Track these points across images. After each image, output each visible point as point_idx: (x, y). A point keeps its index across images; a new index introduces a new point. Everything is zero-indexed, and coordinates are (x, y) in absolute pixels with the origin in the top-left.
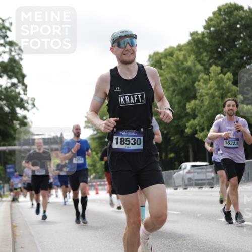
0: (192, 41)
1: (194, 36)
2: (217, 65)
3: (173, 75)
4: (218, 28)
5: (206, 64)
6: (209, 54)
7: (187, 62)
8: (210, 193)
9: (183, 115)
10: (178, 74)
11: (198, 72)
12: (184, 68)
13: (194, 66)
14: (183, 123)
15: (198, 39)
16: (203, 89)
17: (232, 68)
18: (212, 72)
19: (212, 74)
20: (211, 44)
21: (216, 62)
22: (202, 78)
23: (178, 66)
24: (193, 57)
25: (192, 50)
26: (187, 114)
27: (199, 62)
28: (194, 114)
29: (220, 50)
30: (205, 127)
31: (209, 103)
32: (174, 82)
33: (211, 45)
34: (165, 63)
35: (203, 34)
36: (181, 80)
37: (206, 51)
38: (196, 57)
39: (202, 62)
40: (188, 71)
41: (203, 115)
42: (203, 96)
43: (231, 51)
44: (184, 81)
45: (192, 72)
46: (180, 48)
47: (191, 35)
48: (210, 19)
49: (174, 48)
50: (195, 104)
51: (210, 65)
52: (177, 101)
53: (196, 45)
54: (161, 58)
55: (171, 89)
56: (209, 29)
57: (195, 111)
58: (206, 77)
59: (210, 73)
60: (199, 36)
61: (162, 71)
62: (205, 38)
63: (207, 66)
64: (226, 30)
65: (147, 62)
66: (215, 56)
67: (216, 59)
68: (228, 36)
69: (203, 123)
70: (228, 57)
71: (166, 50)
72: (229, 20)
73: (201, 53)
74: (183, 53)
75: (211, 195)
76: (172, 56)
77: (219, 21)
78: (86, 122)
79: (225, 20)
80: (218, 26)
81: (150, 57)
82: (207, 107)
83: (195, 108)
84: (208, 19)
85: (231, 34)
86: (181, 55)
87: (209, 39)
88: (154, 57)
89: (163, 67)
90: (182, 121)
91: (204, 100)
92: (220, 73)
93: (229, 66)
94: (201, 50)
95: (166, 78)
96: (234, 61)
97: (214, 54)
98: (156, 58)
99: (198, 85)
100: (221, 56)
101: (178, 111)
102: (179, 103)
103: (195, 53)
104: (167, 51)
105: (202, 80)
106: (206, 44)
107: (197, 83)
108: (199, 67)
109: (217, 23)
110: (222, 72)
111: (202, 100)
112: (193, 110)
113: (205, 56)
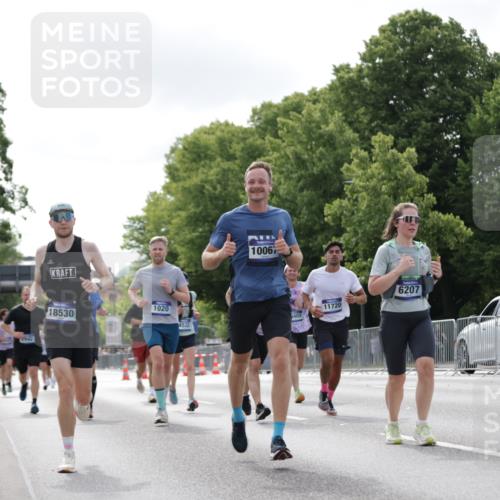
0: (338, 84)
1: (342, 74)
2: (386, 132)
3: (299, 148)
4: (390, 59)
5: (365, 129)
6: (371, 109)
7: (327, 124)
8: (364, 383)
9: (317, 227)
10: (309, 147)
11: (348, 144)
12: (321, 136)
13: (342, 132)
14: (316, 243)
15: (350, 78)
16: (357, 177)
17: (415, 139)
18: (377, 145)
19: (376, 151)
20: (374, 90)
21: (385, 125)
22: (356, 155)
23: (309, 131)
24: (338, 115)
25: (338, 102)
26: (325, 227)
27: (350, 124)
28: (339, 226)
29: (391, 102)
30: (360, 253)
31: (368, 206)
32: (300, 162)
33: (374, 93)
34: (283, 124)
35: (360, 70)
36: (315, 160)
37: (364, 103)
38: (345, 115)
39: (356, 125)
40: (329, 141)
41: (357, 228)
42: (358, 192)
43: (415, 105)
44: (320, 160)
45: (337, 145)
46: (315, 97)
47: (337, 70)
48: (375, 42)
49: (302, 95)
50: (341, 206)
51: (373, 132)
52: (306, 199)
53: (346, 92)
54: (277, 115)
55: (295, 176)
56: (373, 61)
57: (341, 220)
58: (364, 154)
59: (373, 147)
60: (351, 74)
61: (278, 141)
62: (363, 78)
63: (367, 133)
64: (405, 64)
65: (248, 122)
66: (383, 113)
67: (384, 120)
68: (409, 77)
69: (357, 244)
70: (408, 117)
71: (286, 99)
72: (412, 44)
73: (356, 108)
74: (319, 106)
75: (367, 386)
76: (300, 113)
77: (391, 45)
78: (125, 237)
79: (403, 44)
80: (390, 56)
81: (255, 112)
82: (365, 213)
83: (342, 214)
84: (371, 40)
85: (415, 72)
86: (315, 109)
87: (372, 80)
88: (264, 113)
89: (280, 132)
90: (316, 239)
91: (359, 199)
92: (392, 148)
93: (410, 136)
94: (356, 102)
95: (286, 155)
96: (419, 125)
97: (380, 109)
98: (266, 115)
99: (348, 169)
100: (394, 114)
101: (307, 221)
102: (310, 204)
103: (345, 108)
104: (289, 102)
105: (356, 161)
106: (365, 90)
107: (346, 165)
108: (350, 134)
109: (388, 48)
110: (395, 145)
111: (356, 200)
112: (337, 218)
113: (362, 114)
